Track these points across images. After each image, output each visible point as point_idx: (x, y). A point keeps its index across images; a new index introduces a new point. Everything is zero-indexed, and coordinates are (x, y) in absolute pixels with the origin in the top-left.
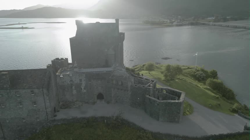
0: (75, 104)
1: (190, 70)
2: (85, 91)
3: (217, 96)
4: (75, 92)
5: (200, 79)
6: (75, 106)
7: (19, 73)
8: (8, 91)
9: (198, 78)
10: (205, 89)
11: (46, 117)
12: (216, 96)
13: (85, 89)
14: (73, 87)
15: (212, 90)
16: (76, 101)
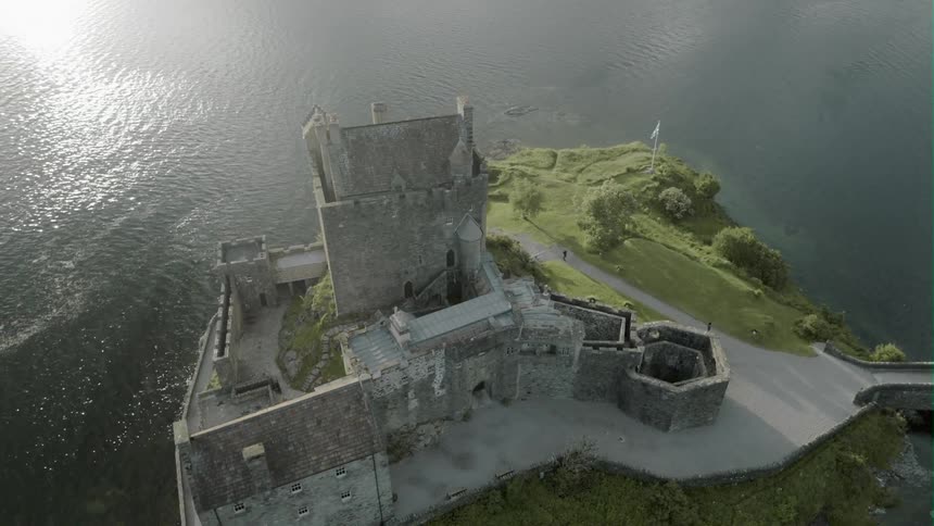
0: (422, 437)
1: (637, 180)
2: (442, 392)
3: (756, 292)
4: (414, 404)
5: (678, 215)
6: (422, 444)
7: (273, 422)
8: (268, 493)
9: (671, 212)
10: (714, 266)
11: (379, 514)
12: (753, 293)
13: (442, 387)
14: (411, 394)
15: (734, 267)
16: (418, 425)
